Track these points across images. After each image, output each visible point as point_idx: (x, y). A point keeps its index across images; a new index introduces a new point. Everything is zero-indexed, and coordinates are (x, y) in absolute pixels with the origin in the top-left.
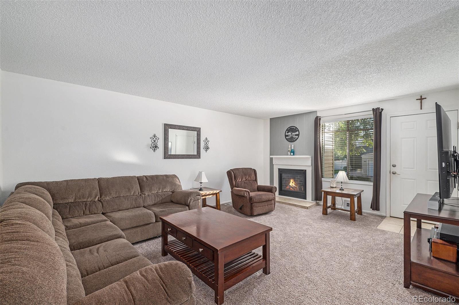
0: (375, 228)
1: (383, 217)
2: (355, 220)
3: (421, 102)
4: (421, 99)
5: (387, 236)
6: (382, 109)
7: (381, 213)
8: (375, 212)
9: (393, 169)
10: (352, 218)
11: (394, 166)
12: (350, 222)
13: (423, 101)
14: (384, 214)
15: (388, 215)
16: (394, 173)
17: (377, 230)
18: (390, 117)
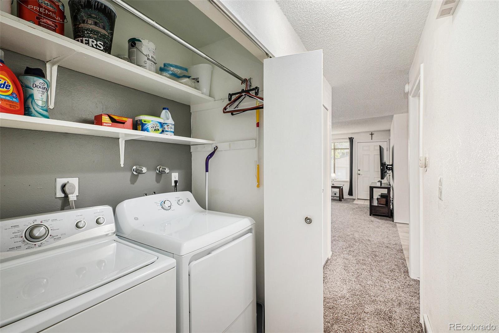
0: (352, 203)
1: (354, 199)
2: (341, 201)
3: (372, 136)
4: (372, 134)
5: (359, 205)
6: (353, 138)
7: (353, 197)
8: (351, 197)
9: (359, 172)
10: (340, 200)
11: (359, 170)
12: (340, 202)
13: (373, 135)
14: (354, 198)
15: (356, 198)
16: (359, 174)
17: (353, 204)
18: (358, 143)
